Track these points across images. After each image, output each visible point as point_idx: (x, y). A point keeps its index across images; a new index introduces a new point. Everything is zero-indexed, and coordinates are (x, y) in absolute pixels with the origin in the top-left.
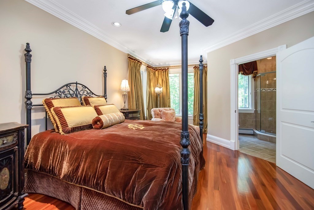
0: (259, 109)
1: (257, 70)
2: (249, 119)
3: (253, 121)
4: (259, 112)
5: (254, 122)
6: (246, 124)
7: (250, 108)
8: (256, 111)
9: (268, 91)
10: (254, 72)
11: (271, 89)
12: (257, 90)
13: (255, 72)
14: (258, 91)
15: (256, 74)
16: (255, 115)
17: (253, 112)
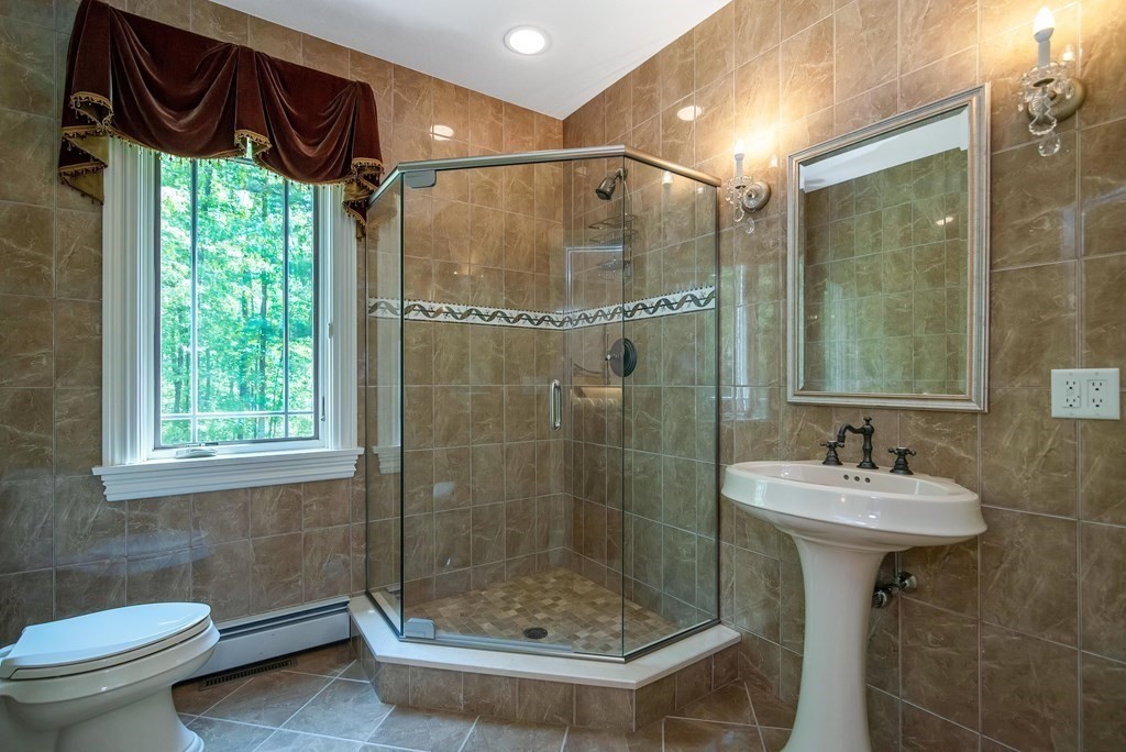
0: (389, 442)
1: (374, 151)
2: (317, 530)
3: (346, 541)
4: (389, 466)
5: (353, 545)
6: (296, 570)
7: (328, 444)
8: (368, 462)
9: (441, 317)
10: (356, 161)
11: (455, 308)
12: (375, 307)
13: (361, 169)
14: (379, 313)
15: (371, 186)
16: (361, 488)
17: (348, 470)
